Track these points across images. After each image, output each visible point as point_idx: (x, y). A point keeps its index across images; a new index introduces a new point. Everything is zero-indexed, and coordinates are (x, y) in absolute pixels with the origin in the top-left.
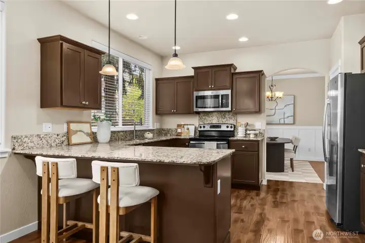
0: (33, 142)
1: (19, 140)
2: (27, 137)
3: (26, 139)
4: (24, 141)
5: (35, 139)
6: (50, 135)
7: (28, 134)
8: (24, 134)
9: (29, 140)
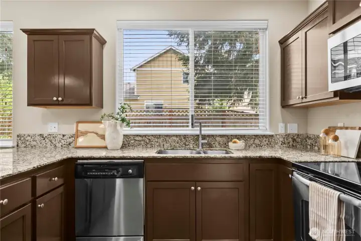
0: (36, 141)
1: (22, 138)
2: (29, 136)
3: (29, 138)
4: (27, 139)
5: (38, 138)
6: (54, 135)
7: (31, 133)
8: (26, 133)
9: (32, 139)
